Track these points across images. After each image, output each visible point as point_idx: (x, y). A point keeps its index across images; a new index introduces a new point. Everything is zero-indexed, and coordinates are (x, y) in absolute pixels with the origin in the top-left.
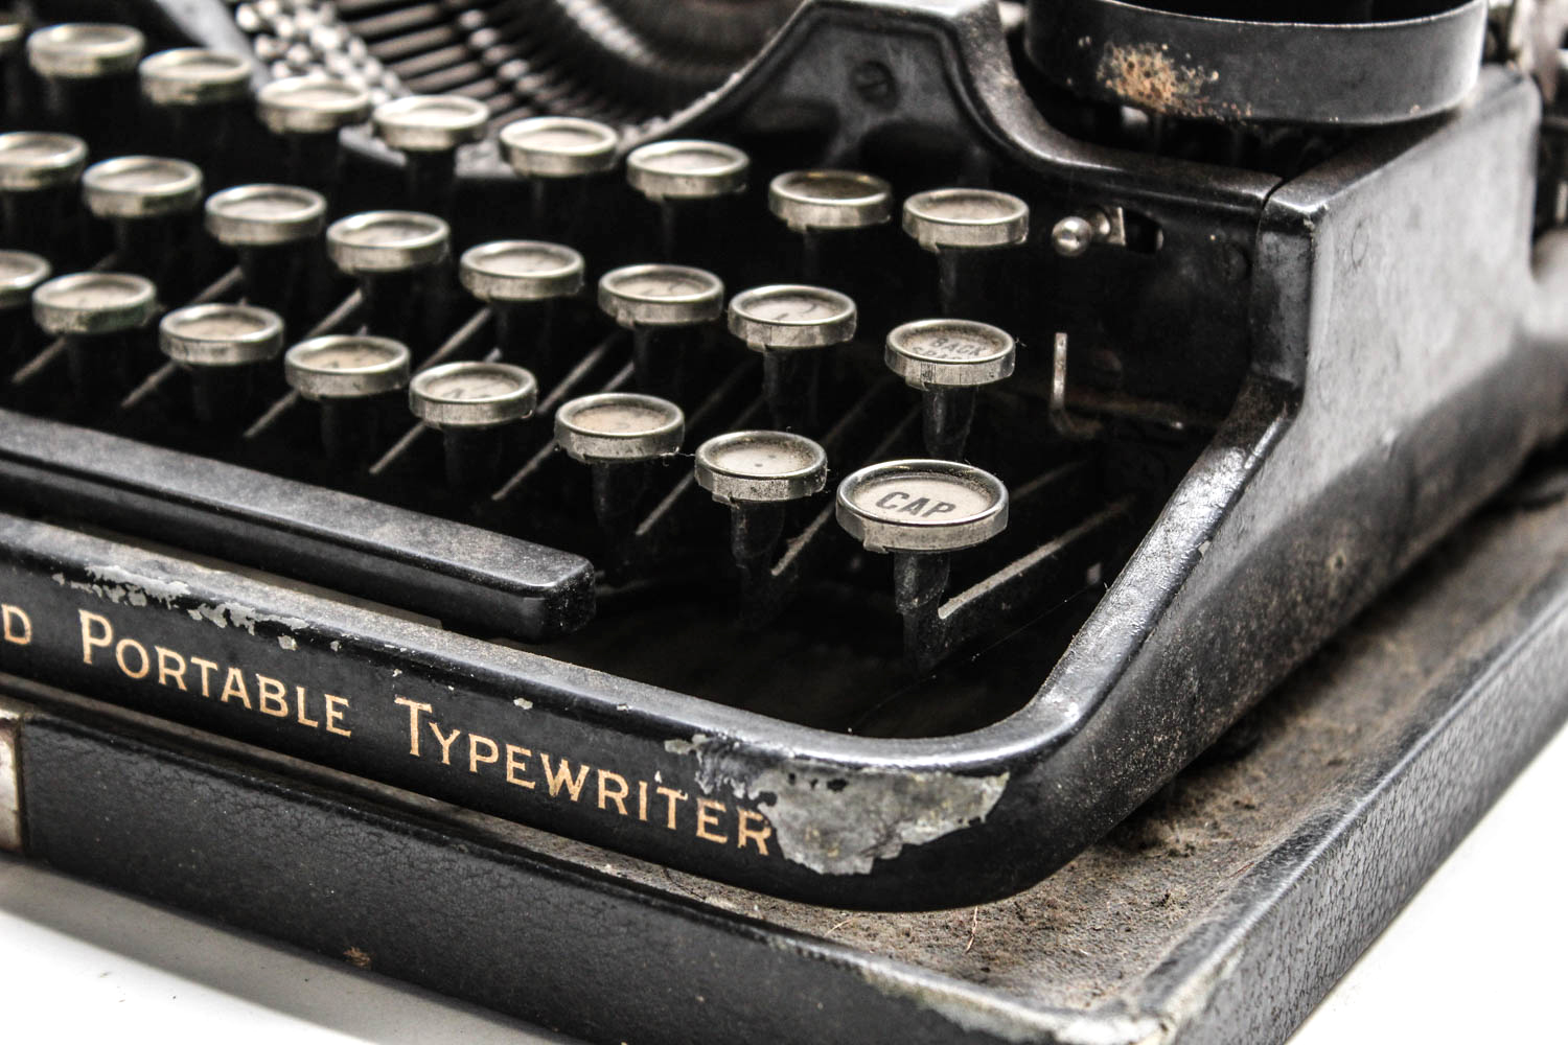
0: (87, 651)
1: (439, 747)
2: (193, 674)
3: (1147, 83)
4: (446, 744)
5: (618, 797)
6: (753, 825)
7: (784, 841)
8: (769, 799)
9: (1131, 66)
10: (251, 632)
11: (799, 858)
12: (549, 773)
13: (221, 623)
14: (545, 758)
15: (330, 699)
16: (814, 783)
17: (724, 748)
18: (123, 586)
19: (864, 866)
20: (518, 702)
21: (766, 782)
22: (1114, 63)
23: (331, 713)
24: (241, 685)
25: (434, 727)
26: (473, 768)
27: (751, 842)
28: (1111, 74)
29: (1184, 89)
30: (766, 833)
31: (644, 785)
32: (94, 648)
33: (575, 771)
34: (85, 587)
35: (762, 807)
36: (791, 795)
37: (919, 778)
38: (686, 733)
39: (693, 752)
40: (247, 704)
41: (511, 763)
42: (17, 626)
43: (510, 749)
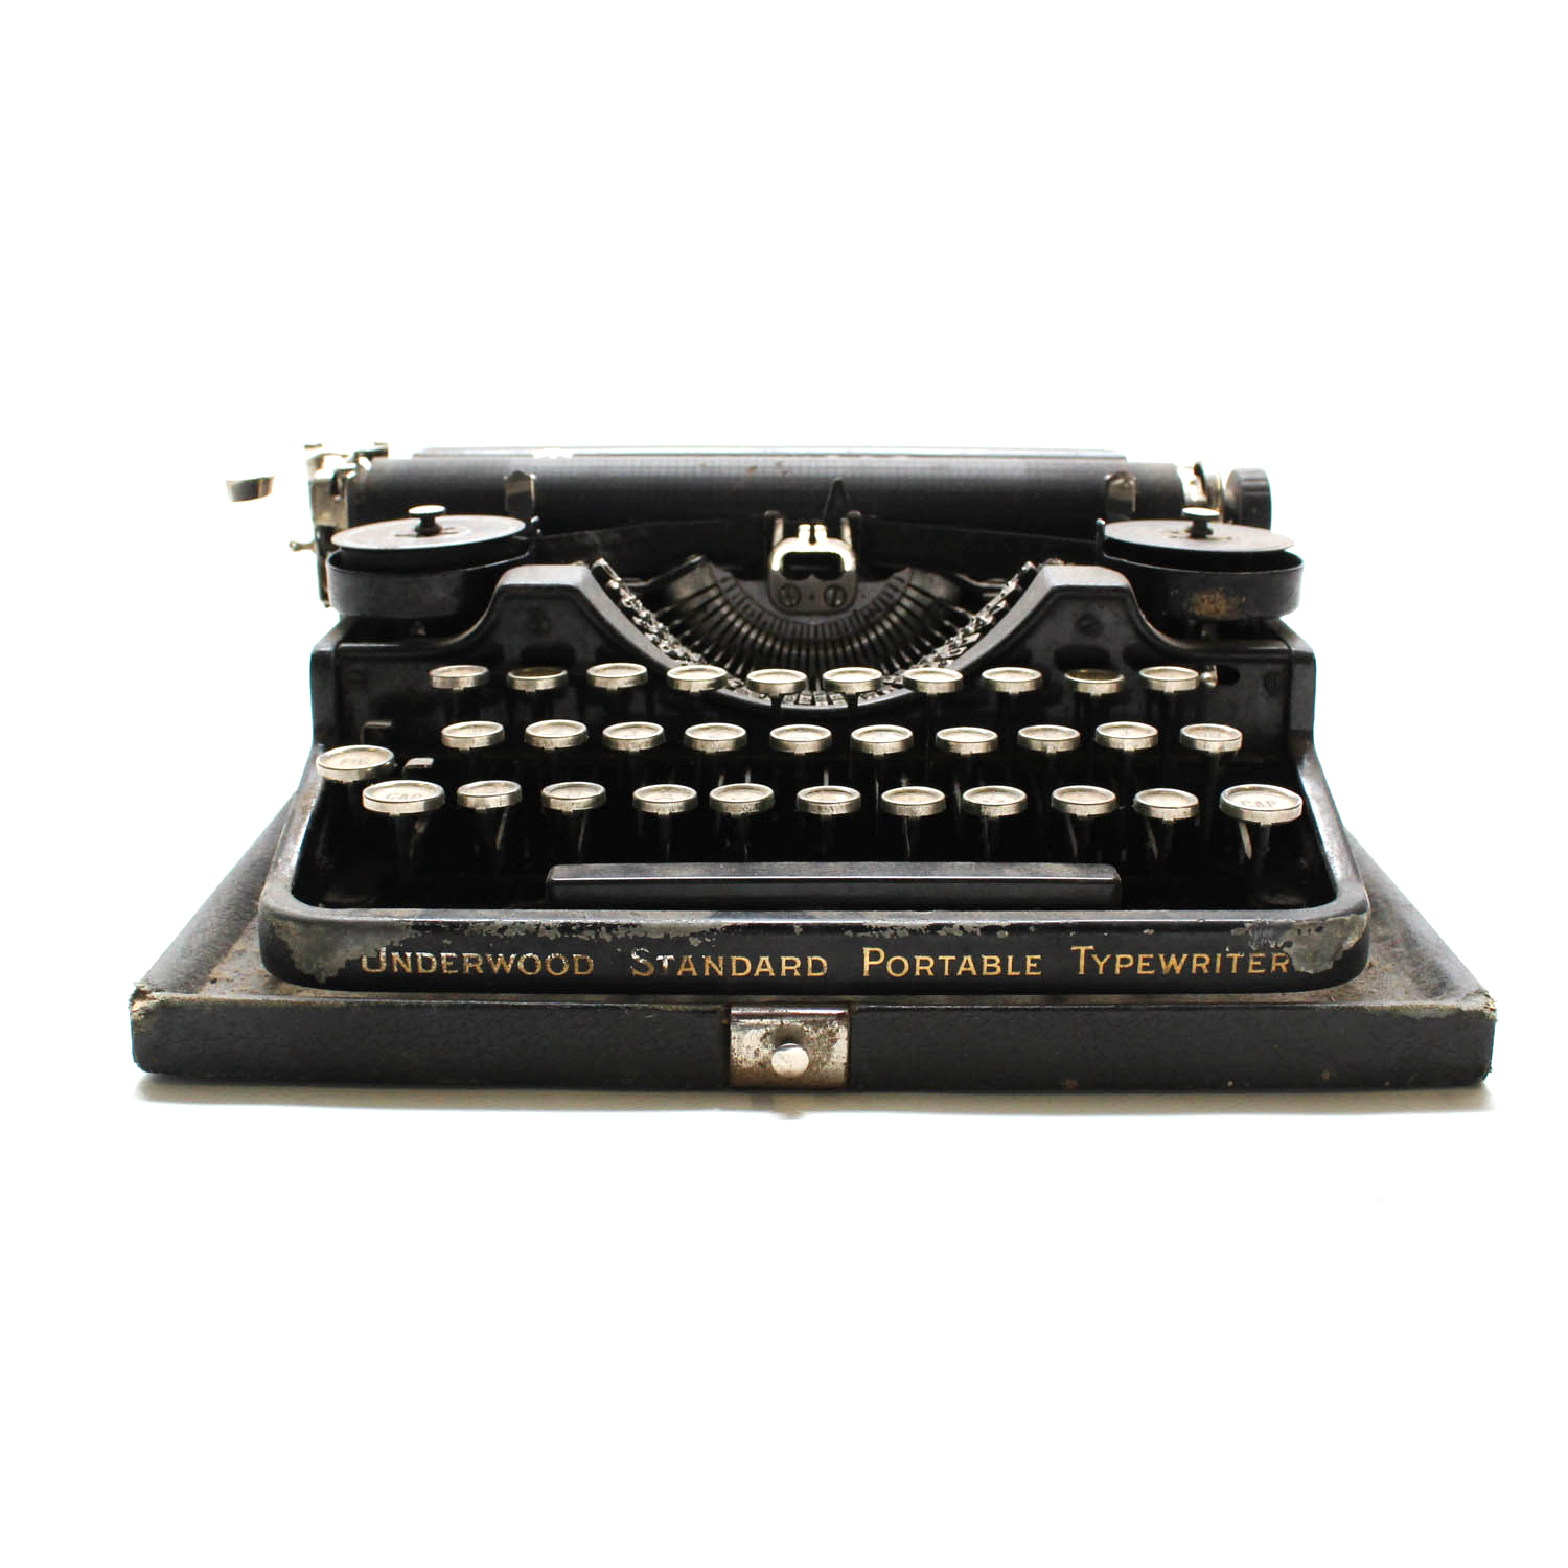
0: (866, 968)
1: (1098, 966)
2: (939, 965)
3: (1212, 607)
4: (1101, 964)
5: (1203, 965)
6: (1280, 959)
7: (1295, 963)
8: (1288, 944)
9: (1203, 600)
10: (979, 933)
11: (1302, 969)
12: (1163, 963)
13: (960, 934)
14: (1162, 957)
15: (1029, 958)
16: (1309, 931)
17: (1262, 926)
18: (891, 928)
19: (1329, 966)
20: (1145, 932)
21: (1287, 936)
22: (1193, 600)
23: (1029, 964)
24: (971, 964)
25: (1095, 957)
26: (1118, 971)
27: (1278, 968)
28: (1191, 605)
29: (1230, 607)
30: (1287, 961)
31: (1219, 955)
32: (870, 966)
33: (1178, 958)
34: (868, 934)
35: (1285, 949)
36: (1300, 940)
37: (1348, 918)
38: (1241, 925)
39: (1247, 932)
40: (974, 973)
41: (1141, 964)
42: (817, 966)
43: (1141, 957)
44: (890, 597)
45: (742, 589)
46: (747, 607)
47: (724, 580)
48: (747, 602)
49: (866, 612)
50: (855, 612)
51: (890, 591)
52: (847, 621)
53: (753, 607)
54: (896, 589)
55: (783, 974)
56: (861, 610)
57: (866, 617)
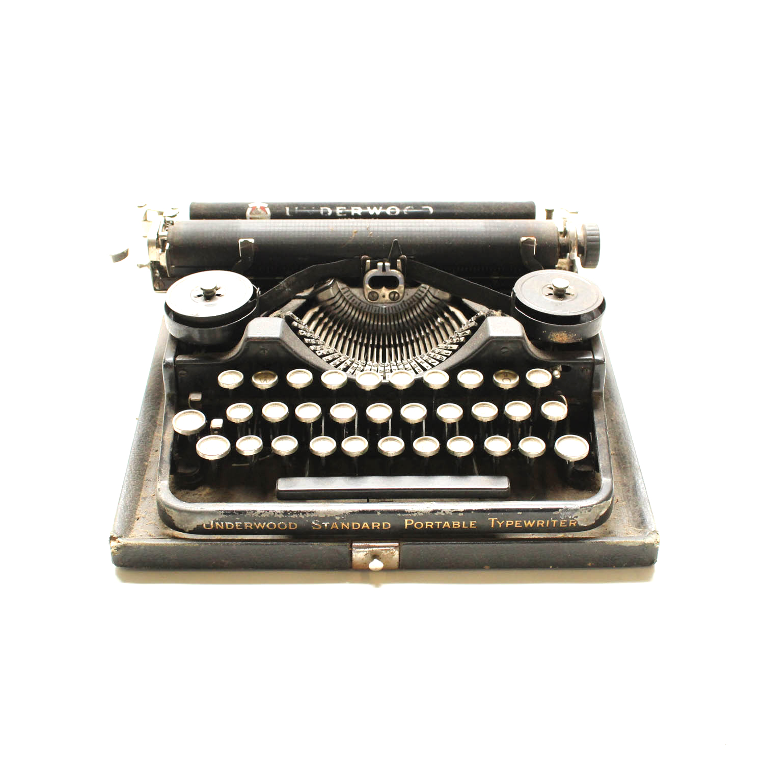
0: (406, 526)
1: (499, 525)
2: (435, 525)
3: (561, 339)
4: (500, 524)
5: (542, 524)
6: (572, 522)
7: (579, 523)
8: (577, 517)
9: (557, 336)
10: (451, 514)
11: (582, 525)
12: (525, 524)
13: (443, 514)
14: (525, 522)
15: (471, 522)
16: (585, 512)
17: (566, 510)
18: (416, 512)
19: (594, 522)
20: (518, 513)
21: (576, 514)
22: (553, 335)
23: (471, 524)
24: (448, 524)
25: (498, 522)
26: (507, 526)
27: (572, 525)
28: (551, 337)
29: (569, 338)
30: (576, 523)
31: (548, 521)
32: (408, 525)
33: (531, 522)
34: (407, 515)
35: (575, 519)
36: (581, 515)
37: (602, 504)
38: (557, 510)
39: (560, 513)
40: (449, 527)
41: (516, 524)
42: (387, 525)
43: (516, 522)
44: (420, 295)
45: (351, 292)
46: (354, 300)
47: (343, 289)
48: (353, 298)
49: (409, 302)
50: (403, 301)
51: (420, 293)
52: (400, 306)
53: (357, 300)
54: (423, 292)
55: (373, 528)
56: (407, 301)
57: (408, 304)
